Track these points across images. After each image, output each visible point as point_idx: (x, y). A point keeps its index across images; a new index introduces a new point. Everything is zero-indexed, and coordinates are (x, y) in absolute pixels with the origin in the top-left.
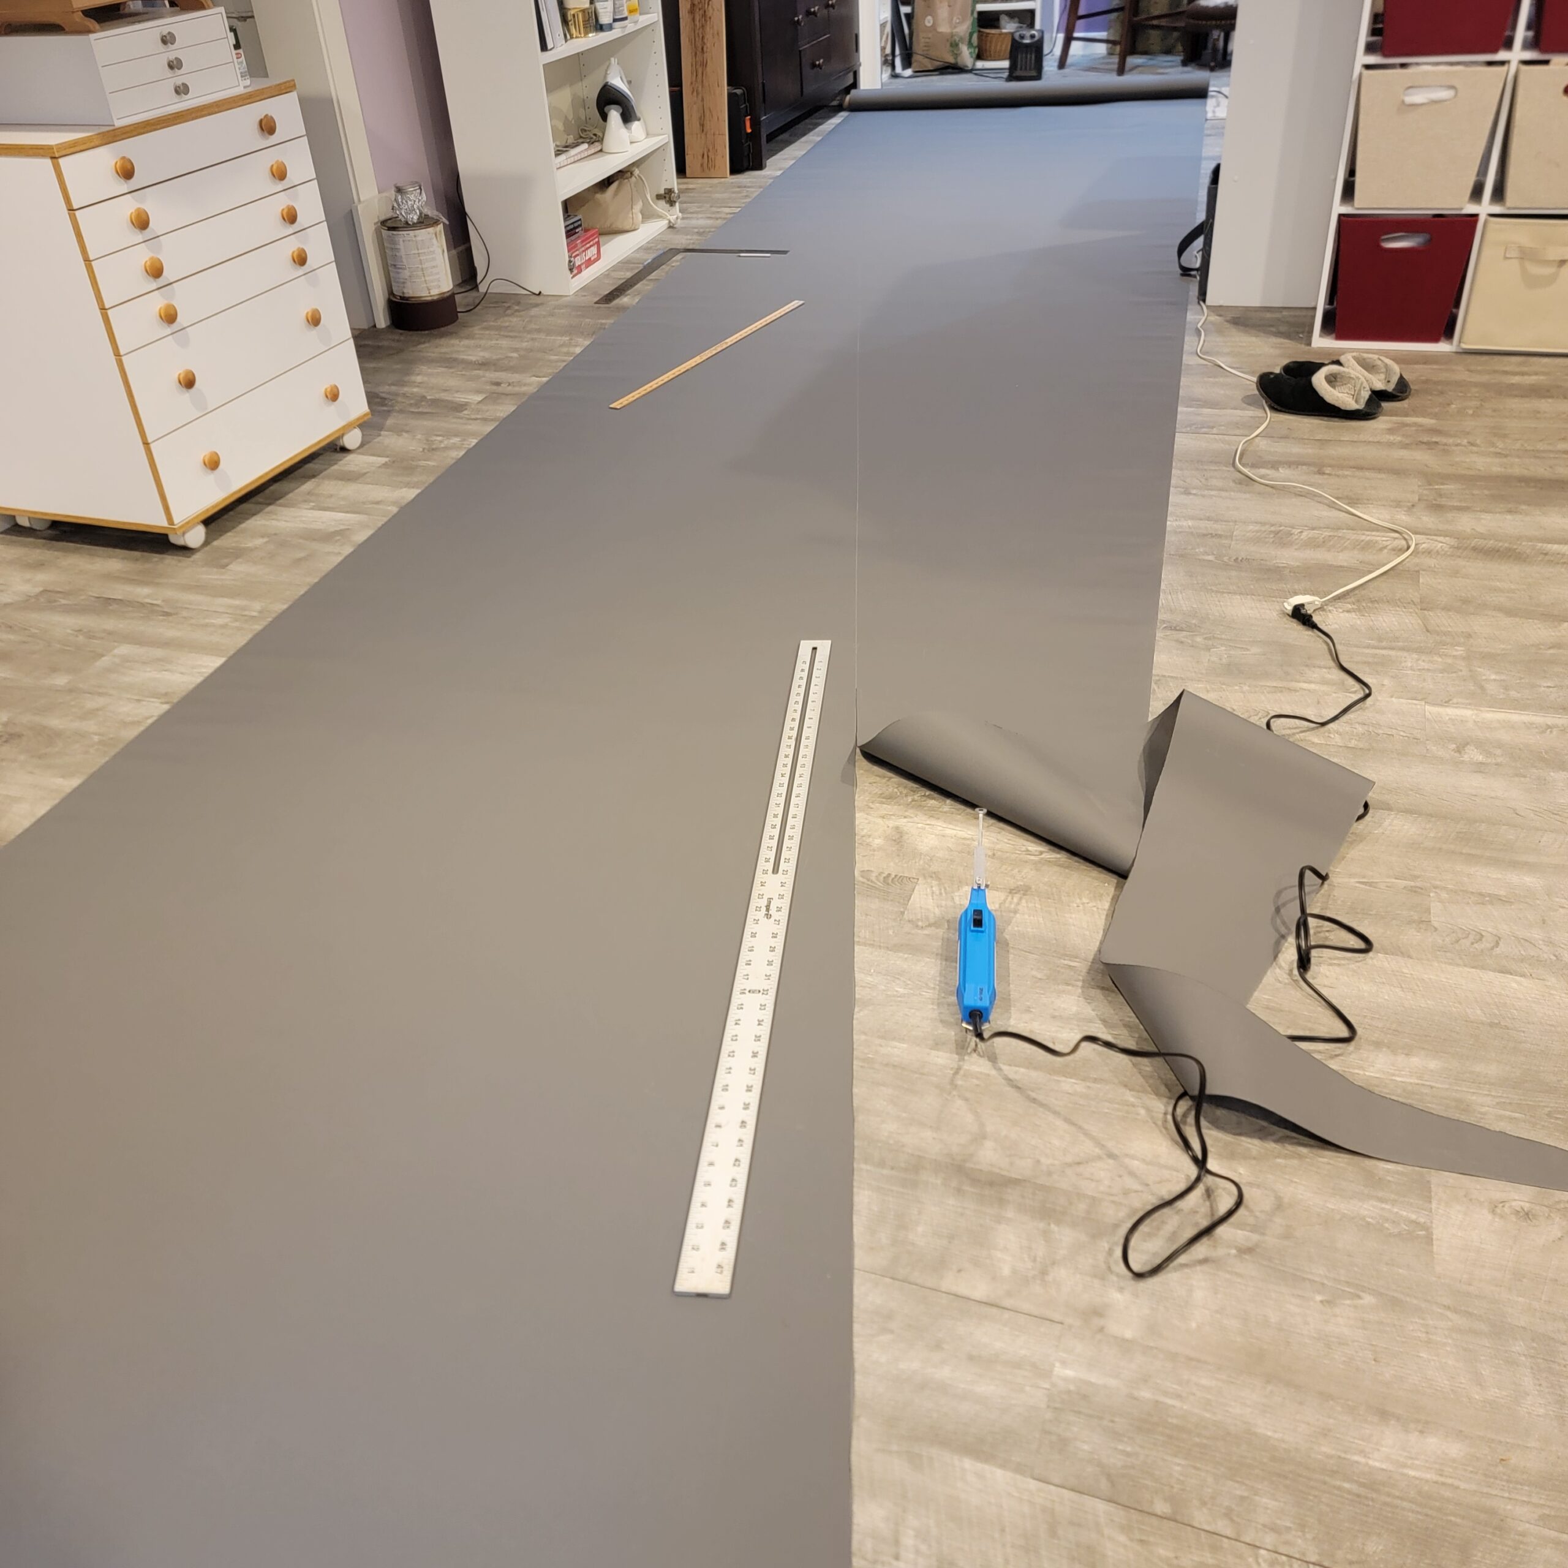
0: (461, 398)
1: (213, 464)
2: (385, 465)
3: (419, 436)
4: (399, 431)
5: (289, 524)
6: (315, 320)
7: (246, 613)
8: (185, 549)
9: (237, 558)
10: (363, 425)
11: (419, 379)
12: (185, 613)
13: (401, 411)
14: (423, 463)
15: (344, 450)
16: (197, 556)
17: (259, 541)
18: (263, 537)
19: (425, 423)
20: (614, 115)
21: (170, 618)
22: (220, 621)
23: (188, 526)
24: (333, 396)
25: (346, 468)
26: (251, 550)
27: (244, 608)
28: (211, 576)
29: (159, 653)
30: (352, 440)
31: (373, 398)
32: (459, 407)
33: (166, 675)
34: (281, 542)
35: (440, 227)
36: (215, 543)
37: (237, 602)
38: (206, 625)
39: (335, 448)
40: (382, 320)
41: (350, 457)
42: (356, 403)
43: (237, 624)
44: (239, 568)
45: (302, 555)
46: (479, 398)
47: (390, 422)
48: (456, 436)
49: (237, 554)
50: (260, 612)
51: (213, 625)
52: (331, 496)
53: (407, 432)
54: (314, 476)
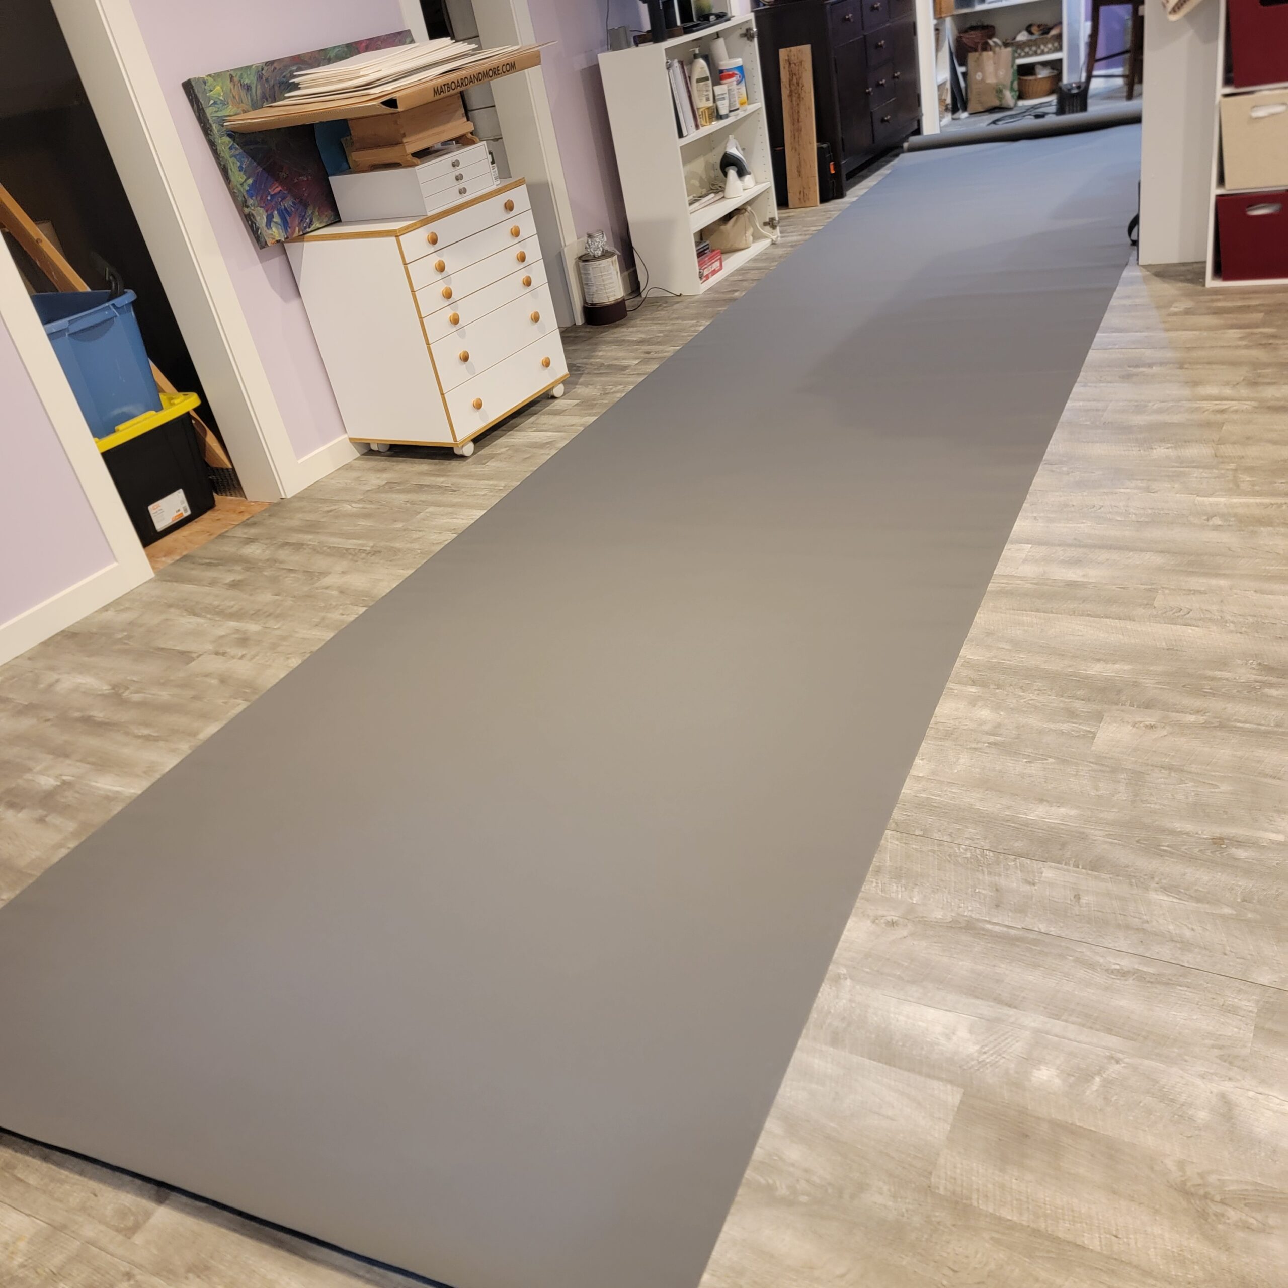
0: (625, 363)
1: (478, 405)
2: (577, 404)
3: (598, 387)
4: (586, 385)
5: (521, 440)
6: (536, 319)
7: (496, 488)
8: (463, 457)
9: (492, 458)
10: (564, 382)
11: (600, 354)
12: (463, 490)
13: (588, 373)
14: (600, 402)
15: (553, 398)
16: (469, 460)
17: (503, 450)
18: (505, 447)
19: (602, 379)
20: (732, 173)
21: (456, 493)
22: (482, 493)
23: (464, 443)
24: (547, 364)
25: (555, 408)
26: (499, 454)
27: (496, 485)
28: (478, 470)
29: (450, 510)
30: (558, 391)
31: (570, 367)
32: (625, 368)
33: (455, 520)
34: (516, 449)
35: (615, 257)
36: (479, 453)
37: (491, 482)
38: (475, 495)
39: (547, 397)
40: (579, 321)
41: (557, 402)
42: (560, 368)
43: (491, 493)
44: (492, 464)
45: (528, 456)
46: (637, 362)
47: (581, 380)
48: (621, 385)
49: (491, 457)
50: (504, 487)
51: (479, 495)
52: (545, 424)
53: (591, 385)
54: (535, 414)
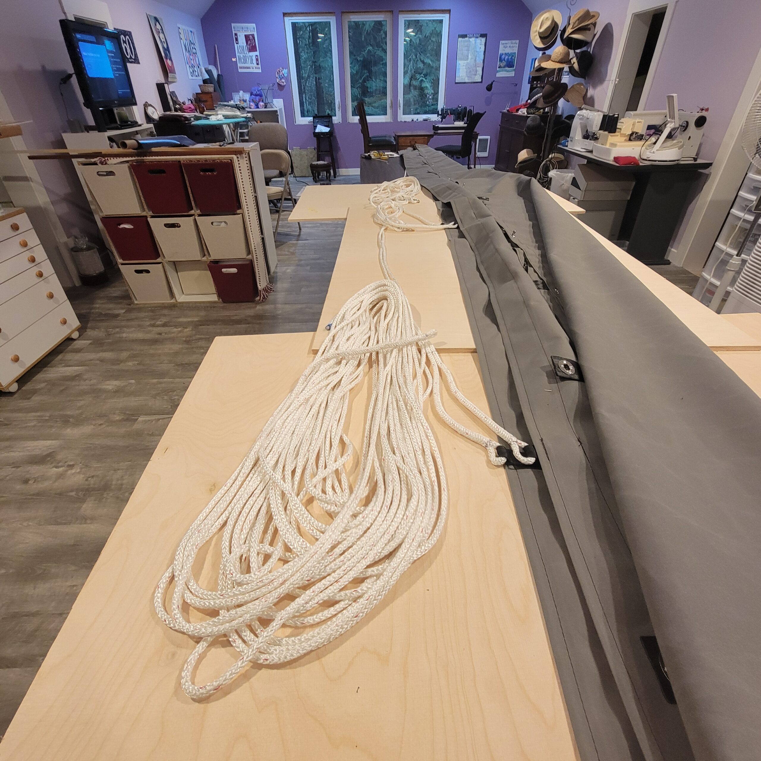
0: (116, 312)
1: (16, 359)
2: (91, 344)
3: (103, 330)
4: (93, 328)
5: (54, 375)
6: (51, 296)
7: (44, 418)
8: (11, 394)
9: (35, 394)
10: (79, 329)
11: (97, 306)
12: (15, 423)
13: (93, 320)
14: (107, 341)
15: (73, 340)
16: (16, 395)
17: (43, 385)
18: (44, 382)
19: (104, 324)
21: (9, 426)
22: (32, 424)
23: (10, 384)
24: (64, 322)
25: (75, 347)
26: (40, 389)
27: (42, 416)
28: (25, 404)
29: (6, 444)
30: (75, 335)
31: (80, 317)
32: (116, 316)
33: (12, 454)
34: (52, 383)
35: (96, 249)
36: (23, 388)
37: (38, 414)
38: (26, 427)
39: (69, 340)
40: (78, 283)
41: (76, 342)
42: (75, 322)
43: (40, 424)
44: (36, 399)
45: (63, 388)
46: (123, 311)
47: (89, 325)
48: (117, 328)
49: (35, 392)
50: (50, 417)
51: (29, 426)
52: (70, 360)
53: (98, 328)
54: (61, 352)
